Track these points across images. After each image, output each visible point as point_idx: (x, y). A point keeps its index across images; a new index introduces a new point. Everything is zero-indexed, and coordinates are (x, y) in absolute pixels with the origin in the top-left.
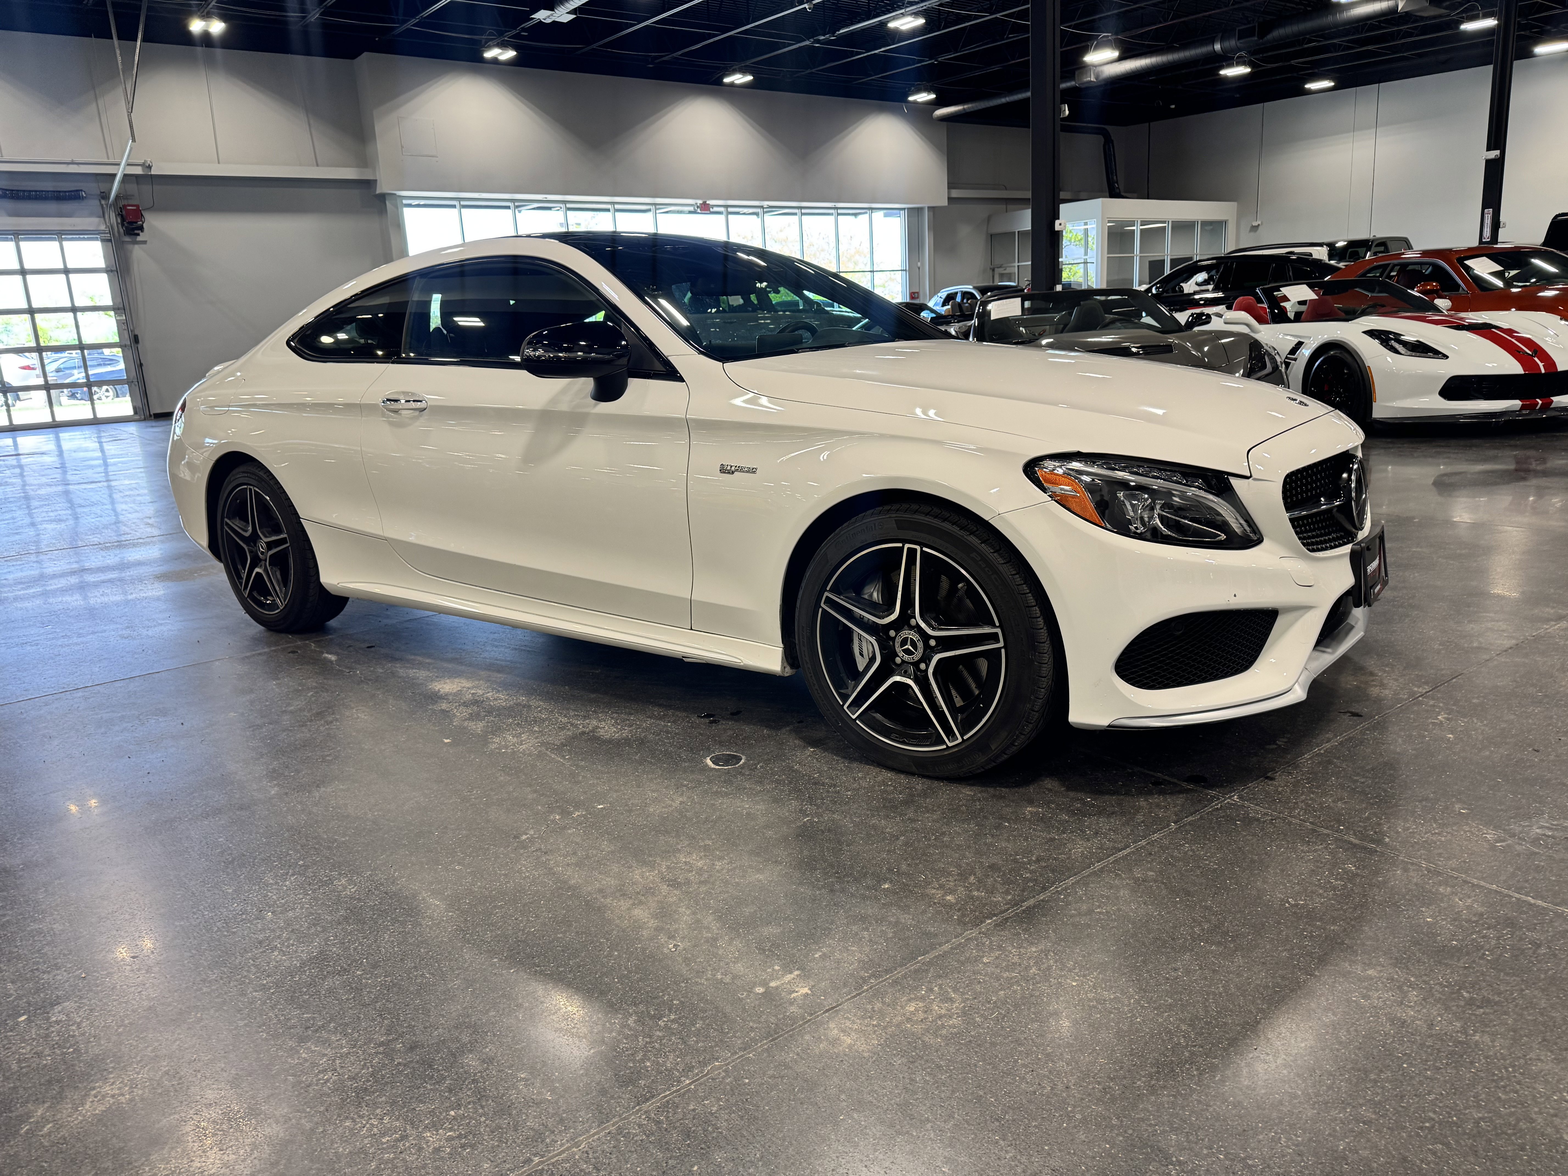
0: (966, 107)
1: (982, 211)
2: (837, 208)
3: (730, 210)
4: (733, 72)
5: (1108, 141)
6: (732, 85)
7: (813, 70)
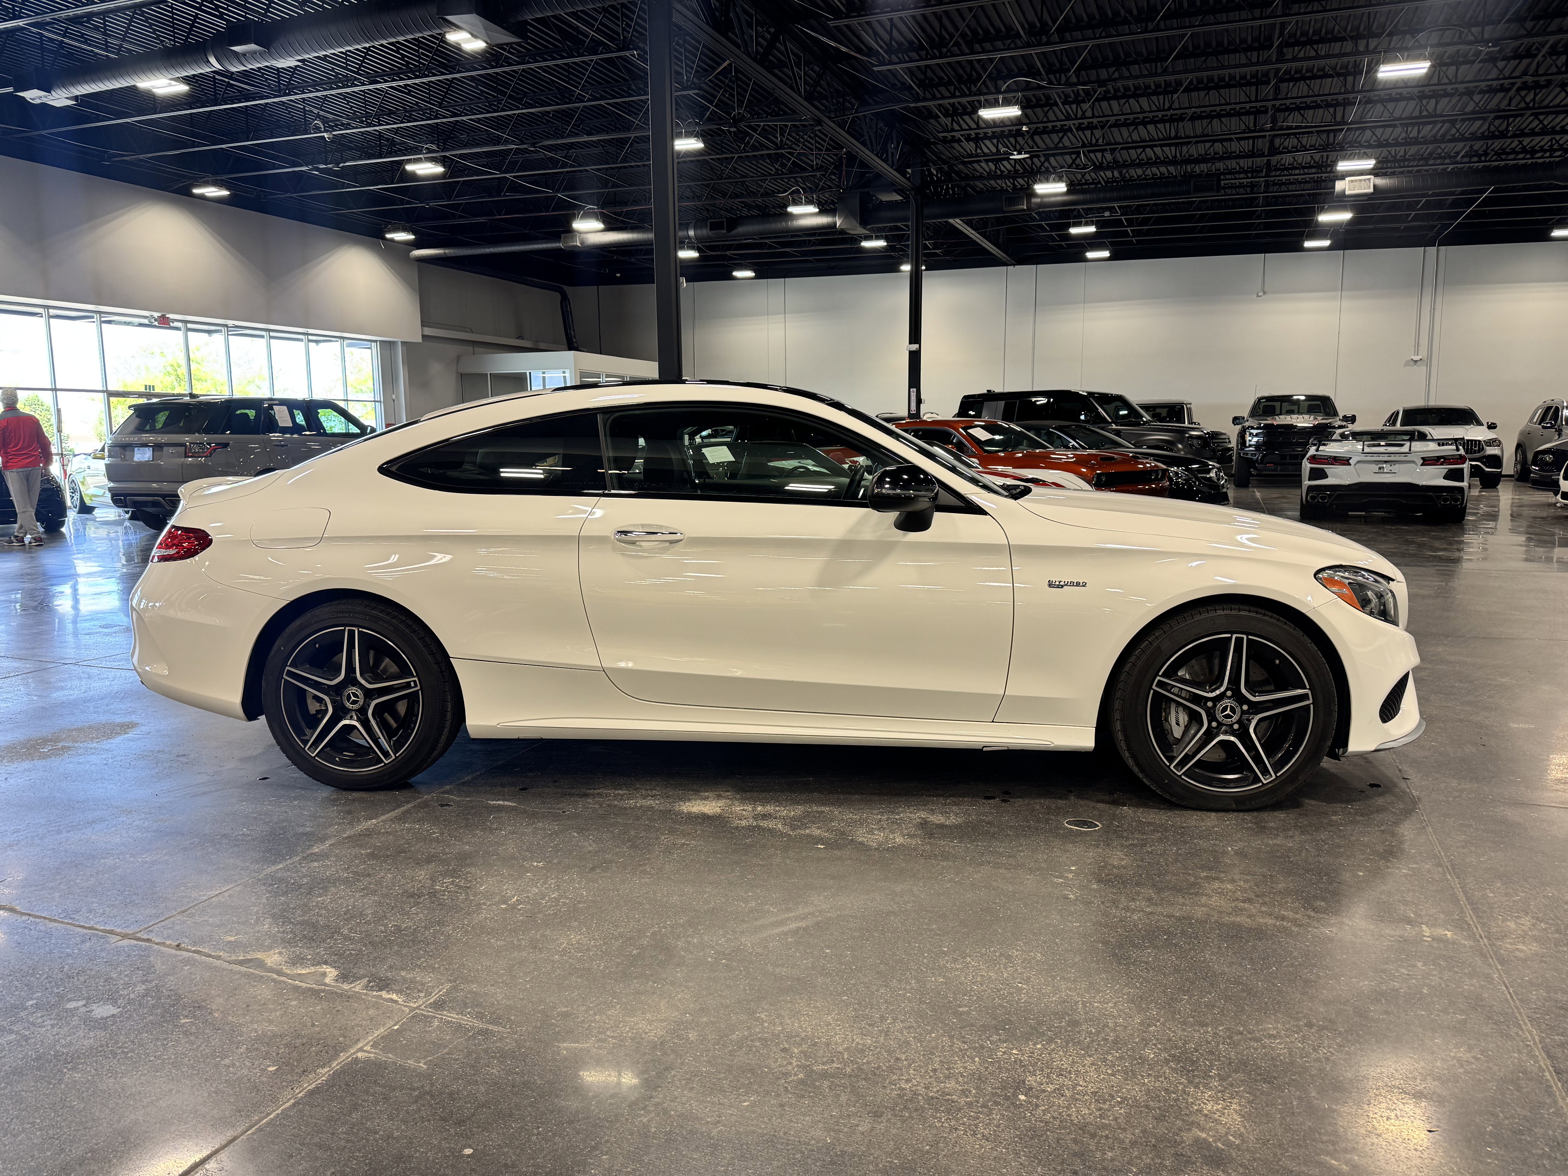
0: (447, 251)
1: (453, 350)
2: (308, 334)
3: (189, 326)
4: (206, 184)
5: (564, 298)
6: (202, 197)
7: (293, 195)
